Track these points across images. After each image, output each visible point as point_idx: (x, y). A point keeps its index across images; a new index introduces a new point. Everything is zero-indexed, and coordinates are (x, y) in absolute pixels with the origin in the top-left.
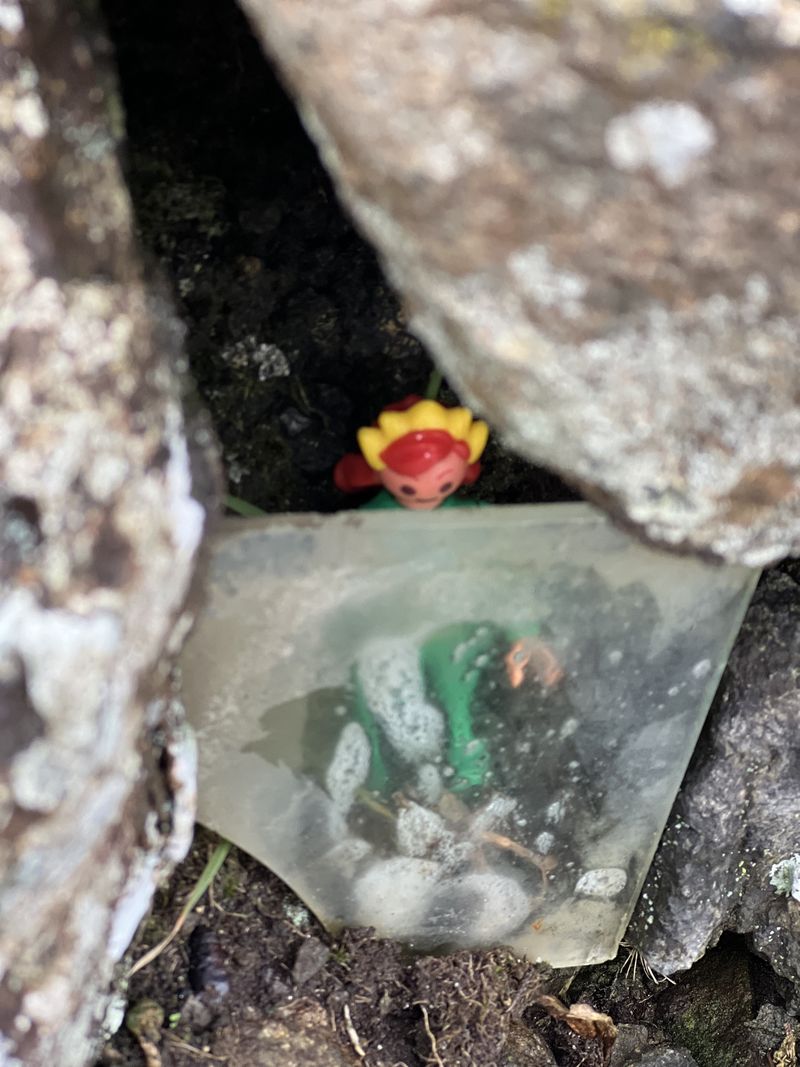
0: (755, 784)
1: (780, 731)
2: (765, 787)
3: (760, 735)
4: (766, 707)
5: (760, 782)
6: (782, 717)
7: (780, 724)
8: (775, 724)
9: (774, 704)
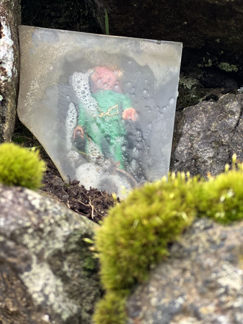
0: (194, 143)
1: (199, 127)
2: (197, 143)
3: (194, 129)
4: (195, 120)
5: (195, 142)
6: (200, 123)
7: (199, 125)
8: (198, 125)
9: (197, 119)
